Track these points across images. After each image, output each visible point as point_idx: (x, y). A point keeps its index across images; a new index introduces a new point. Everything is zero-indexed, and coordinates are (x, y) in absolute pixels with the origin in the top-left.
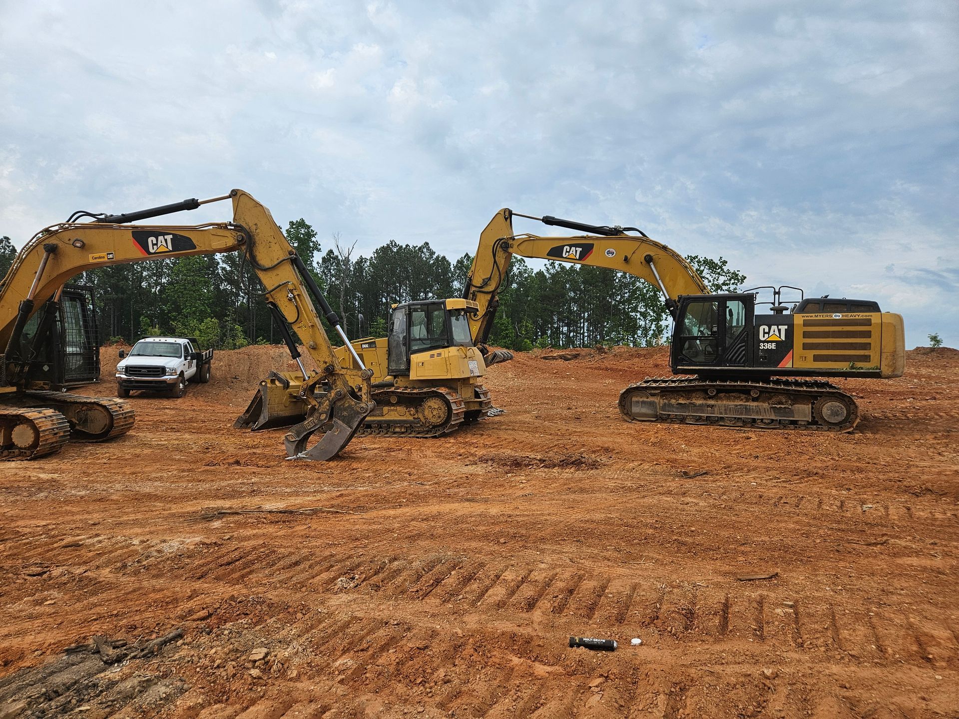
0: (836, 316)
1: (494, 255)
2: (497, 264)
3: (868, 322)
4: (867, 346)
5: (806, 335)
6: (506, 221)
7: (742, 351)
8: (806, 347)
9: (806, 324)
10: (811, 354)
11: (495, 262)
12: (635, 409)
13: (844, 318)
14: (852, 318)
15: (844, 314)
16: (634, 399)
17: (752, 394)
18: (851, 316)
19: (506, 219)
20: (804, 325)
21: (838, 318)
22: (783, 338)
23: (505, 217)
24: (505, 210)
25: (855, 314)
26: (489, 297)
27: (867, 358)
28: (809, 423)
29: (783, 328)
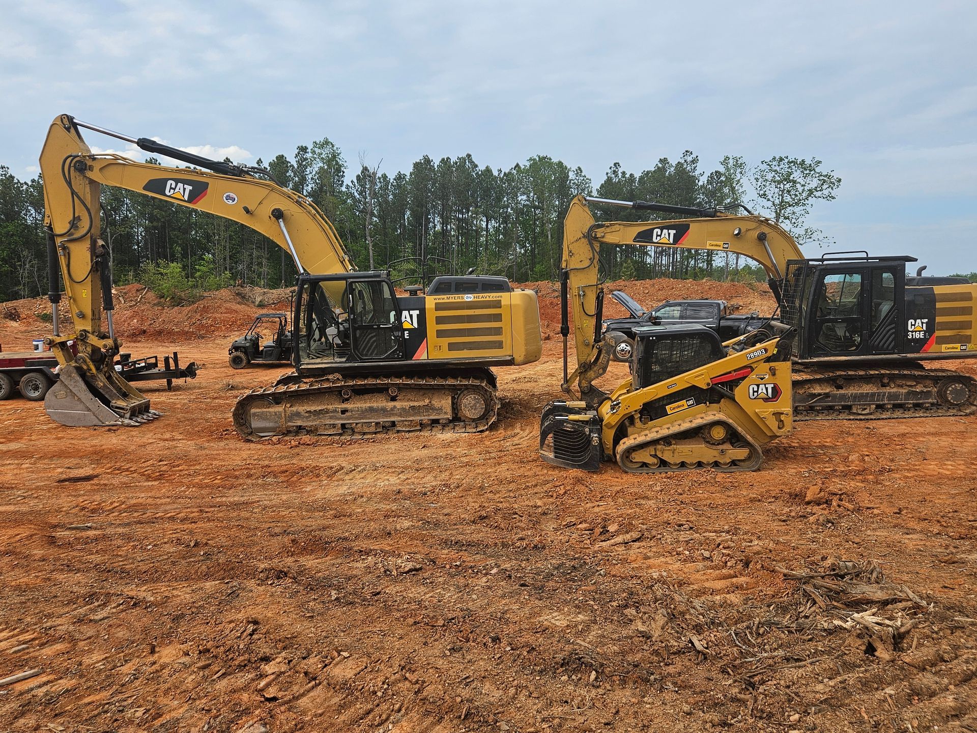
0: (467, 298)
1: (69, 183)
2: (78, 197)
3: (497, 304)
4: (498, 331)
5: (439, 320)
6: (69, 132)
7: (374, 341)
8: (440, 334)
9: (439, 307)
10: (445, 342)
11: (73, 193)
12: (256, 424)
13: (476, 300)
14: (483, 299)
15: (475, 295)
16: (253, 411)
17: (390, 392)
18: (483, 297)
19: (68, 129)
20: (437, 309)
21: (469, 300)
22: (416, 325)
23: (65, 128)
24: (63, 117)
25: (486, 295)
26: (87, 244)
27: (499, 345)
28: (450, 421)
29: (415, 313)
